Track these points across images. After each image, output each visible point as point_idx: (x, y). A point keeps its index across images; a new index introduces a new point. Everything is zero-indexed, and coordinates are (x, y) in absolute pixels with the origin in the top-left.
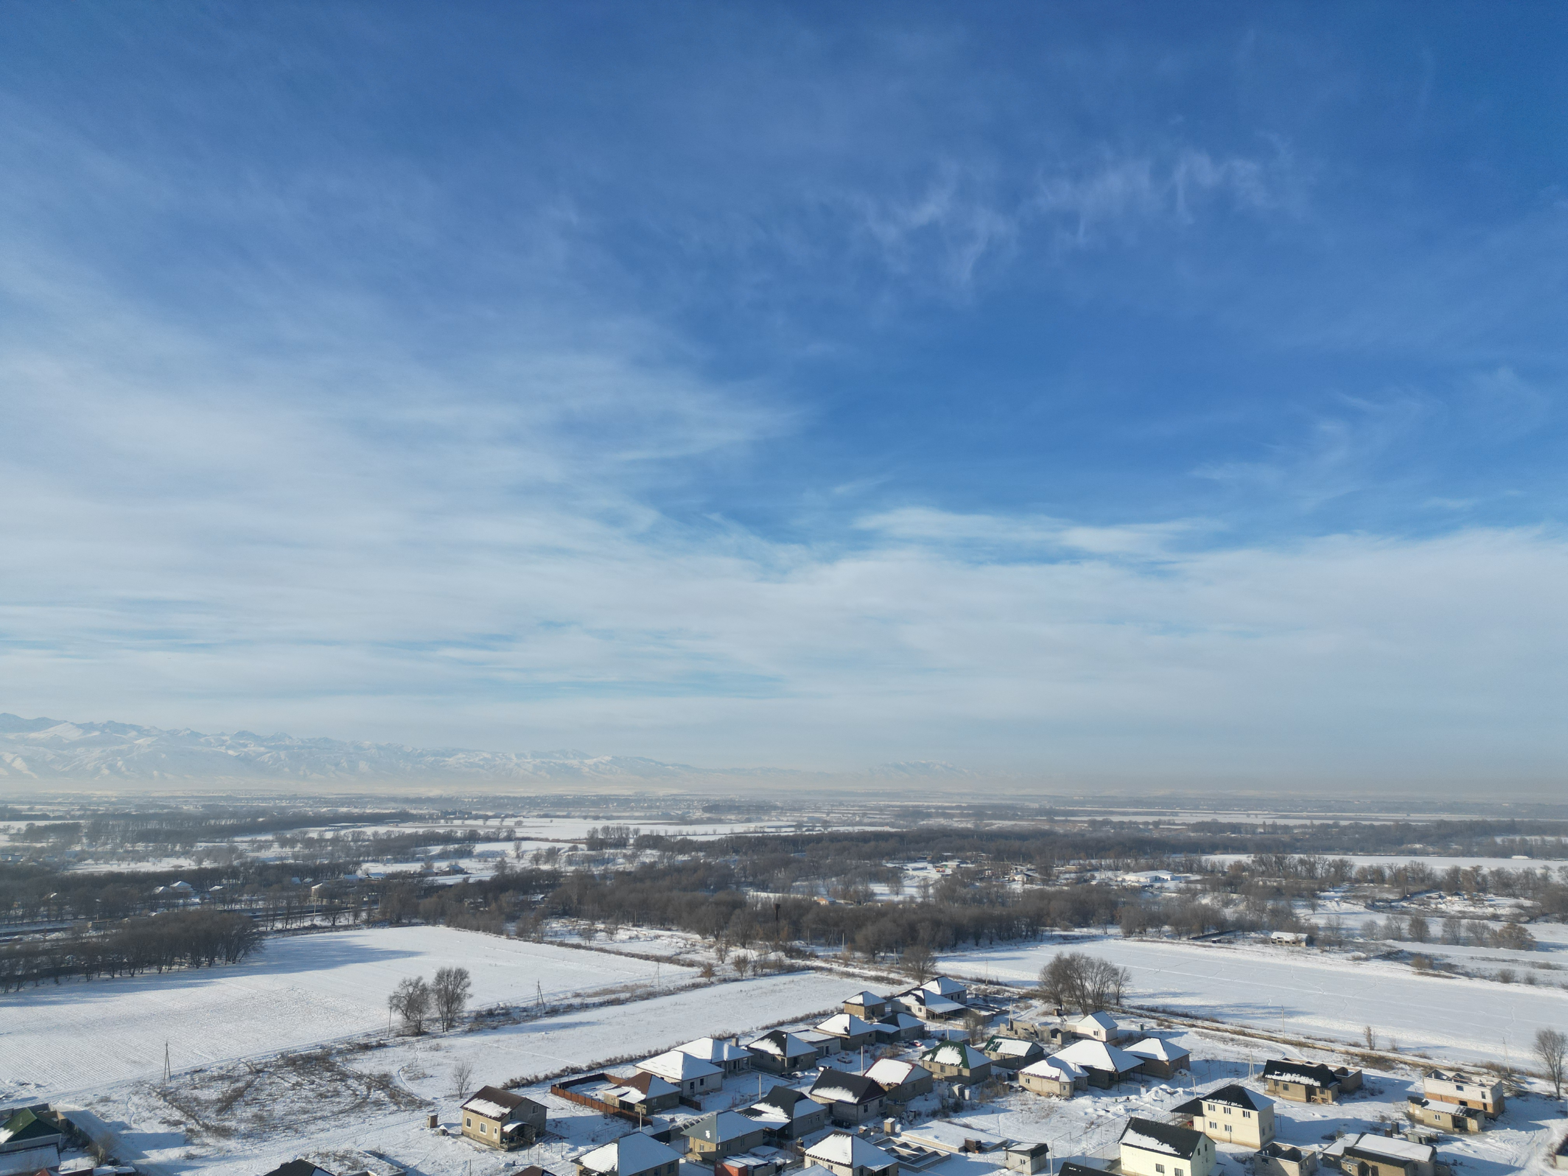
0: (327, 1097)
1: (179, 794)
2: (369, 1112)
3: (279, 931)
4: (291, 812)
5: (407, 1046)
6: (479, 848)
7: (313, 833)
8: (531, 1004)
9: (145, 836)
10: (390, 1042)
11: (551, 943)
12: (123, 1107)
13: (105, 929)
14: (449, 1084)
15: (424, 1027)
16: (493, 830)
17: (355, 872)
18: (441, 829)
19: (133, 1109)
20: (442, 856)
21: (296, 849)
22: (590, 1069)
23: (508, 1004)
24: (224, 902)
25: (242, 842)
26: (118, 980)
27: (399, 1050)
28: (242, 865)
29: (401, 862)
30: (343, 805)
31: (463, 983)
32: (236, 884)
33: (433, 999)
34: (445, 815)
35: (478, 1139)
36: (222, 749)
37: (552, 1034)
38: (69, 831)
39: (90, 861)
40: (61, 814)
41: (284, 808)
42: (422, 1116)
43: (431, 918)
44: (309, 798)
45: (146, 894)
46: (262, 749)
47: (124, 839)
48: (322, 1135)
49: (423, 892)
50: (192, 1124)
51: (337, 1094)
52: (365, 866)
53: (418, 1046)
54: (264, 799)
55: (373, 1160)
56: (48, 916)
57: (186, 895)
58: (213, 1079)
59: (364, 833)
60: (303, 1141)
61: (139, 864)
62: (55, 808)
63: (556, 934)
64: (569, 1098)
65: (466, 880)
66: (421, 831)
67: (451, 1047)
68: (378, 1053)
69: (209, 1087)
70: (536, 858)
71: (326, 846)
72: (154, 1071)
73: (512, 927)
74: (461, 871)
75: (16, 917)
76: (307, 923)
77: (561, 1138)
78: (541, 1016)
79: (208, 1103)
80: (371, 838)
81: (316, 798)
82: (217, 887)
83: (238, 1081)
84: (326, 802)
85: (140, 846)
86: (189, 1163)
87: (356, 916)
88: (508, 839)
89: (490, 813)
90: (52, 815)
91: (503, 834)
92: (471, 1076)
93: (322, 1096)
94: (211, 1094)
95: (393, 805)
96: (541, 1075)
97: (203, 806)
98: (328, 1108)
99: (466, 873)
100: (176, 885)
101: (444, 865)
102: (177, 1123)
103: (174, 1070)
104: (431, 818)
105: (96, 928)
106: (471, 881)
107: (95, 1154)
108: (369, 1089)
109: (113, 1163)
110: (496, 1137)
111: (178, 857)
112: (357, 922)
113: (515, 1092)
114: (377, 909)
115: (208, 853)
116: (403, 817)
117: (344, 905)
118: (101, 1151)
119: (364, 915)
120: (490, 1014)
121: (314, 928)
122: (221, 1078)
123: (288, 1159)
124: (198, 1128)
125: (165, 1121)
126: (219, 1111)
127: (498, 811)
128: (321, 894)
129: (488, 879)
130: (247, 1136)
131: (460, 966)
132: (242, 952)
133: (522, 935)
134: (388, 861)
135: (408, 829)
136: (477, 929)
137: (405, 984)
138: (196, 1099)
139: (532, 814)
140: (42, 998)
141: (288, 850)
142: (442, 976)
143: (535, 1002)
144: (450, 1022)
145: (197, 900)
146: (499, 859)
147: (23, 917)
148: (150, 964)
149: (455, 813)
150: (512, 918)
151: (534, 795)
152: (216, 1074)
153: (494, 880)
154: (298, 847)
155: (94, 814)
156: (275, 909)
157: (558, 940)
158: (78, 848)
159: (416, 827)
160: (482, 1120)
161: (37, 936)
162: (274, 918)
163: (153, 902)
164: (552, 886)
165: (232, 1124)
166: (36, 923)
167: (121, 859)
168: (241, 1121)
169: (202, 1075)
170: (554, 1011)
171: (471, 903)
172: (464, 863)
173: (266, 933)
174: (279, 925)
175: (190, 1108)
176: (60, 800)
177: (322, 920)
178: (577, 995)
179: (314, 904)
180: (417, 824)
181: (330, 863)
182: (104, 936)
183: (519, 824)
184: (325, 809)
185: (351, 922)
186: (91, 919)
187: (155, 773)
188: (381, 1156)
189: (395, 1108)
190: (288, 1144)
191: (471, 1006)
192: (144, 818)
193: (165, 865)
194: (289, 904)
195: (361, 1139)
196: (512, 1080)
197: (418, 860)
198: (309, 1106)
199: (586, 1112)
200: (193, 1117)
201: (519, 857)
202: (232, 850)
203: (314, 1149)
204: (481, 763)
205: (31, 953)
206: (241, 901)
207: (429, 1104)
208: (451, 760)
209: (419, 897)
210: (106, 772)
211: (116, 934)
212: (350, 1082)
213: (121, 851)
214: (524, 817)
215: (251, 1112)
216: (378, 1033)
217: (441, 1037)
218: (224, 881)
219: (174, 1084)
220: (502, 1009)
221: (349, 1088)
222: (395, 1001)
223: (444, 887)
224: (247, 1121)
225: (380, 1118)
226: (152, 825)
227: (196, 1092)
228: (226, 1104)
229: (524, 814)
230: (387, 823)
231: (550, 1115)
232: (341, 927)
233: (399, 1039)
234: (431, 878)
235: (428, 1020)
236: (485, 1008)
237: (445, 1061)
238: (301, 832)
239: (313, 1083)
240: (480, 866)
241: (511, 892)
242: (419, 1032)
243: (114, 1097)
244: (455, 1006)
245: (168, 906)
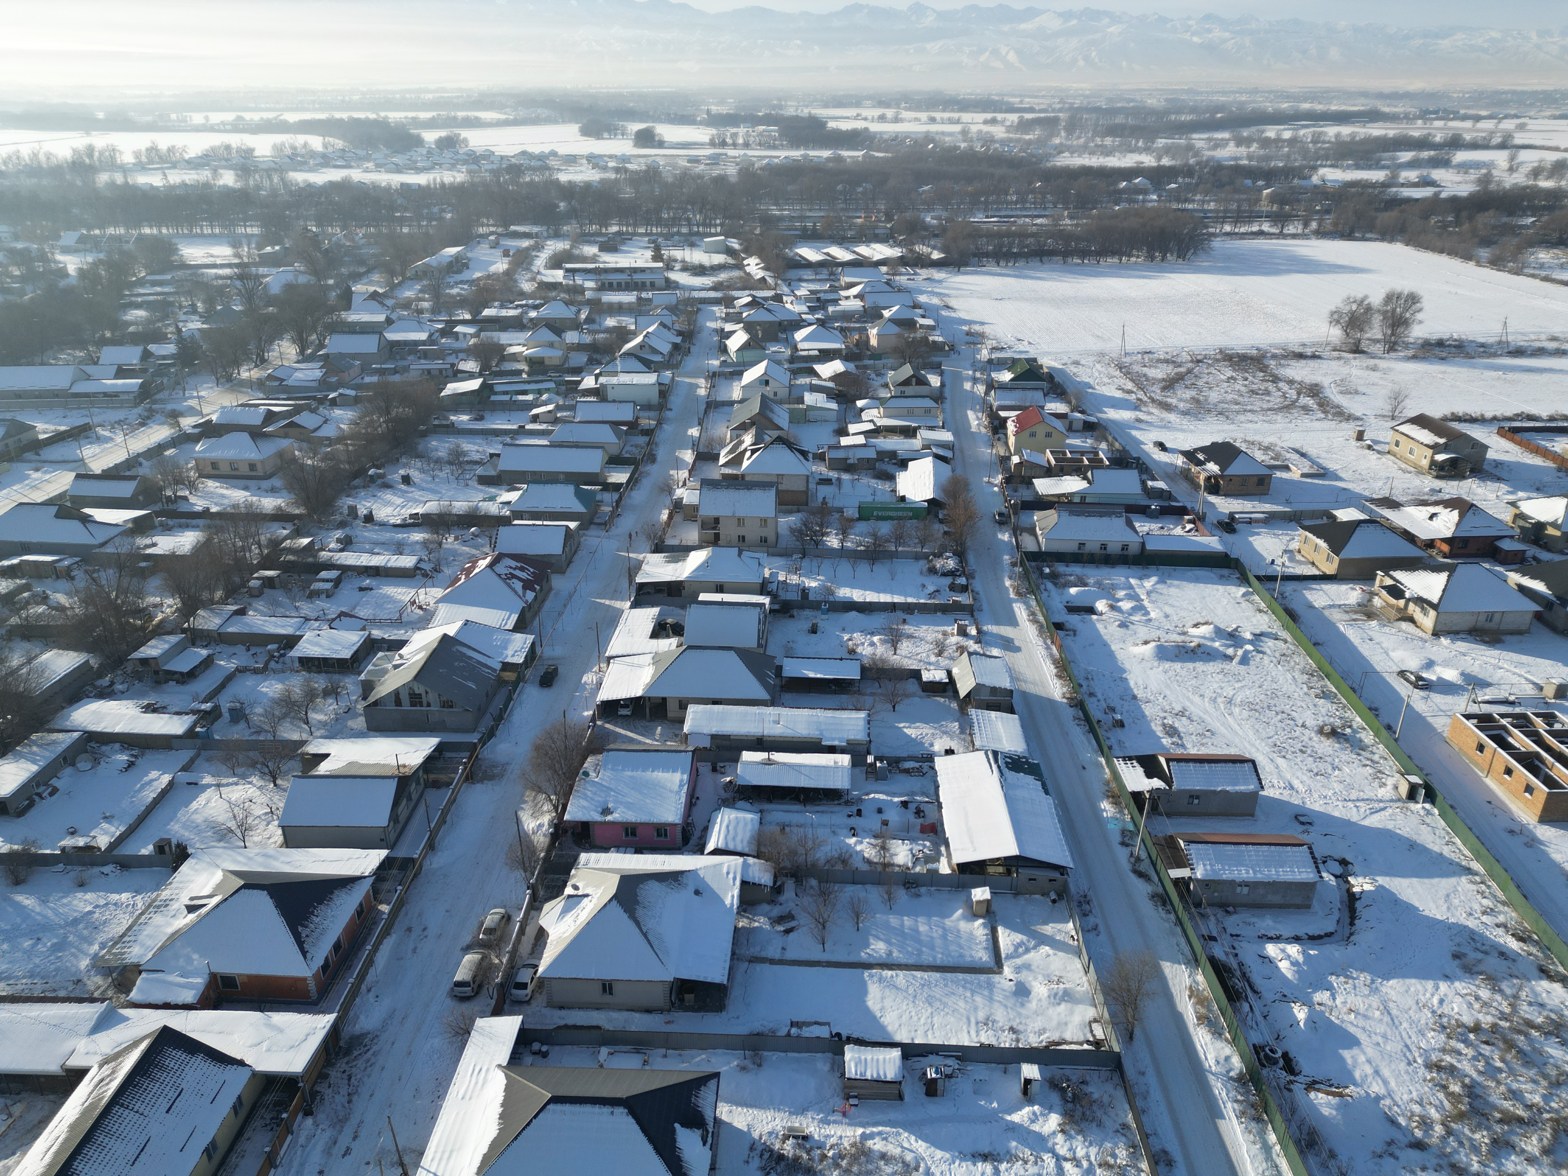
0: (1257, 394)
1: (1145, 86)
2: (1296, 415)
3: (1227, 234)
4: (1250, 107)
5: (1342, 362)
6: (1461, 156)
7: (1271, 132)
8: (1491, 340)
9: (1112, 131)
10: (1326, 354)
11: (1533, 276)
12: (1089, 371)
13: (1077, 218)
14: (1382, 405)
15: (1363, 345)
16: (1484, 135)
17: (1310, 177)
18: (1416, 131)
19: (1097, 374)
20: (1412, 165)
21: (1252, 149)
22: (1552, 419)
23: (1463, 337)
24: (1178, 200)
25: (1199, 140)
26: (1087, 265)
27: (1334, 364)
28: (1198, 163)
29: (1363, 169)
30: (1305, 100)
31: (1414, 308)
32: (1190, 184)
33: (1377, 320)
34: (1424, 115)
35: (1406, 461)
36: (1187, 36)
37: (1510, 376)
38: (1050, 124)
39: (1066, 154)
40: (1044, 107)
41: (1243, 103)
42: (1350, 429)
43: (1387, 235)
44: (1270, 92)
45: (1112, 188)
46: (1227, 35)
47: (1096, 133)
48: (1250, 425)
49: (1383, 205)
50: (1140, 394)
51: (1267, 393)
52: (1322, 171)
53: (1354, 363)
54: (1224, 93)
55: (1295, 457)
56: (1034, 203)
57: (1145, 192)
58: (1159, 361)
59: (1325, 133)
60: (1232, 427)
61: (1108, 159)
62: (1040, 101)
63: (1542, 266)
64: (1519, 443)
65: (1437, 195)
66: (1391, 133)
67: (1391, 370)
68: (1312, 363)
69: (1156, 367)
70: (1536, 173)
71: (1283, 147)
72: (1113, 346)
73: (1484, 253)
74: (1432, 183)
75: (1012, 202)
76: (1255, 228)
77: (1499, 479)
78: (1501, 355)
79: (1154, 381)
80: (1333, 140)
81: (1277, 91)
82: (1173, 186)
83: (1180, 366)
84: (1288, 97)
85: (1108, 141)
86: (1137, 425)
87: (1306, 225)
88: (1502, 146)
89: (1484, 113)
90: (1037, 108)
91: (1497, 140)
92: (1407, 401)
93: (1253, 392)
94: (1159, 373)
95: (1363, 100)
96: (1489, 415)
97: (1166, 100)
98: (1258, 403)
99: (1439, 186)
100: (1137, 181)
101: (1412, 175)
102: (1129, 392)
103: (1129, 348)
104: (1408, 118)
105: (1071, 218)
106: (1443, 195)
107: (1069, 402)
108: (1299, 394)
109: (1080, 412)
110: (1425, 463)
111: (1140, 153)
112: (1306, 231)
113: (1455, 425)
114: (1329, 219)
115: (1167, 150)
116: (1373, 116)
117: (1294, 213)
118: (1074, 401)
119: (1314, 225)
120: (1440, 343)
121: (1261, 234)
122: (1167, 361)
123: (1219, 439)
124: (1145, 399)
125: (1120, 388)
126: (1164, 389)
127: (1495, 110)
128: (1272, 199)
129: (1465, 194)
130: (1185, 413)
131: (1413, 290)
132: (1192, 251)
133: (1496, 263)
134: (1349, 167)
135: (1376, 130)
136: (1441, 251)
137: (1348, 301)
138: (1145, 375)
139: (1543, 114)
140: (1031, 273)
141: (1243, 151)
142: (1390, 298)
143: (1498, 339)
144: (1392, 345)
145: (1155, 197)
146: (1484, 171)
147: (1016, 203)
148: (1113, 253)
149: (1436, 112)
150: (1486, 242)
151: (1551, 88)
152: (1162, 357)
153: (1472, 197)
154: (1254, 147)
155: (1071, 108)
156: (1225, 211)
157: (1543, 273)
158: (1057, 141)
159: (1386, 129)
160: (1412, 445)
161: (1027, 220)
162: (1223, 220)
163: (1117, 196)
164: (1550, 208)
165: (1173, 401)
166: (1026, 209)
167: (1092, 153)
168: (1181, 400)
169: (1151, 356)
170: (1519, 352)
171: (1439, 221)
172: (1437, 174)
173: (1214, 235)
174: (1227, 228)
175: (1141, 382)
176: (1044, 93)
177: (1271, 226)
178: (1554, 339)
179: (1264, 209)
180: (1388, 125)
181: (1285, 166)
182: (1077, 225)
183: (1521, 127)
184: (1286, 105)
185: (1300, 231)
186: (1067, 209)
187: (1124, 64)
188: (1303, 455)
189: (1323, 416)
190: (1220, 427)
191: (1418, 332)
192: (1112, 112)
193: (1127, 161)
194: (1239, 207)
195: (1286, 436)
196: (1453, 414)
197: (1383, 168)
198: (1241, 399)
199: (1537, 461)
200: (1142, 389)
201: (1511, 170)
202: (1190, 148)
203: (1242, 435)
204: (1486, 45)
205: (1023, 235)
206: (1193, 201)
207: (1358, 419)
208: (1445, 43)
209: (1377, 210)
210: (1081, 63)
211: (1086, 224)
212: (1281, 385)
213: (1092, 145)
214: (1530, 118)
215: (1189, 394)
216: (1314, 345)
217: (1380, 358)
218: (1180, 180)
219: (1128, 360)
220: (1456, 340)
221: (1279, 390)
222: (1336, 316)
223: (1409, 201)
224: (1185, 401)
225: (1306, 422)
226: (1119, 120)
227: (1145, 370)
228: (1170, 384)
229: (1532, 114)
230: (1353, 123)
231: (1491, 455)
232: (1289, 235)
233: (1336, 354)
234: (1394, 189)
235: (1369, 339)
236: (1434, 337)
237: (1381, 382)
238: (1258, 131)
239: (1246, 379)
240: (1459, 178)
241: (1491, 213)
242: (1357, 350)
243: (1083, 362)
244: (1400, 330)
245: (1130, 201)
